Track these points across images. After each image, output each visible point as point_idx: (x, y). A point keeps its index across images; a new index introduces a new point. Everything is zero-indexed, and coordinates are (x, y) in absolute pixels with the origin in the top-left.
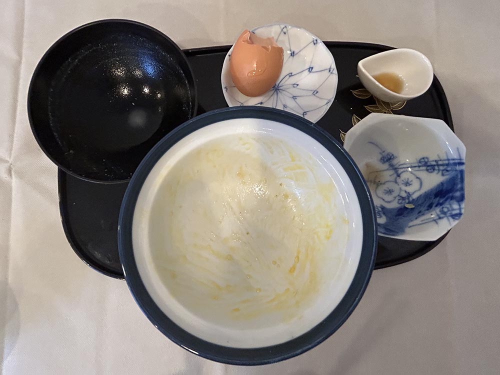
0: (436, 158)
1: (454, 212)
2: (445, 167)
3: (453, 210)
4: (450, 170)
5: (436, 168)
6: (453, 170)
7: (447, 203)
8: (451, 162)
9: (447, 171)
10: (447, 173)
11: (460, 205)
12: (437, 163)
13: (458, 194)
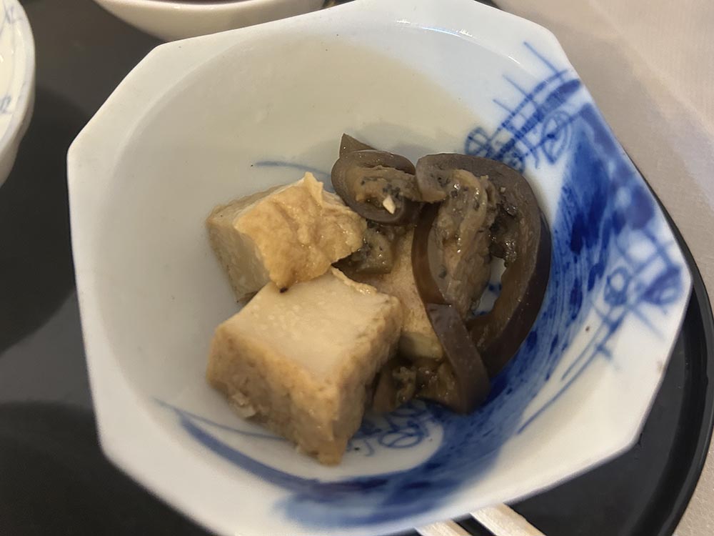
0: (501, 115)
1: (649, 275)
2: (539, 127)
3: (641, 267)
4: (558, 129)
5: (521, 146)
6: (565, 125)
7: (613, 251)
8: (541, 98)
9: (552, 136)
10: (558, 145)
11: (653, 239)
12: (512, 128)
13: (623, 198)
